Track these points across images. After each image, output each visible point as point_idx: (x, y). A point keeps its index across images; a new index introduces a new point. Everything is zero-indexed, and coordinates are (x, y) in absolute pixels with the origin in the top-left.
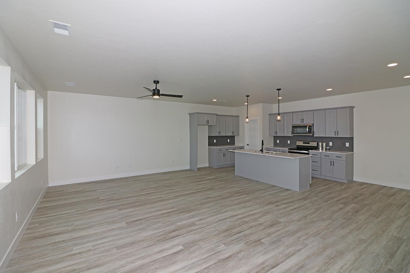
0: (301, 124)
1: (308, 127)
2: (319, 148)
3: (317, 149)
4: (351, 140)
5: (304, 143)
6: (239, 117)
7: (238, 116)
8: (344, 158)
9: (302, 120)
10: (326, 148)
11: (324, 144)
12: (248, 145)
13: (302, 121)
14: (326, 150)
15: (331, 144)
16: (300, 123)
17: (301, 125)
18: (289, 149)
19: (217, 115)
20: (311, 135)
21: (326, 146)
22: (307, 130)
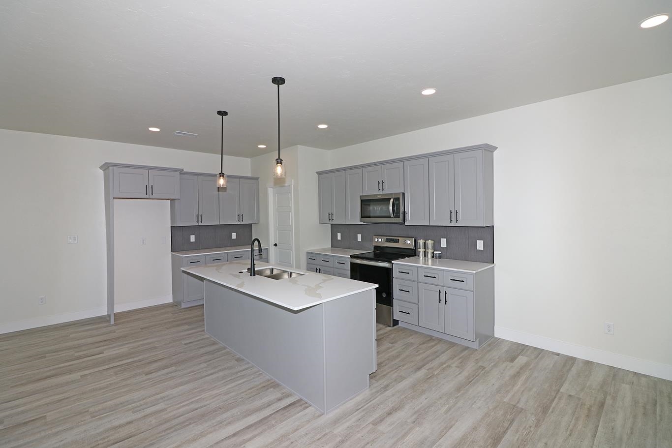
0: (380, 195)
1: (392, 200)
2: (419, 252)
3: (416, 256)
4: (488, 232)
5: (388, 241)
6: (259, 180)
7: (257, 179)
8: (470, 284)
9: (381, 184)
10: (433, 253)
11: (430, 242)
12: (276, 245)
13: (381, 188)
14: (433, 257)
15: (444, 243)
16: (377, 192)
17: (379, 197)
18: (352, 257)
19: (181, 172)
20: (400, 220)
21: (434, 249)
22: (391, 208)
